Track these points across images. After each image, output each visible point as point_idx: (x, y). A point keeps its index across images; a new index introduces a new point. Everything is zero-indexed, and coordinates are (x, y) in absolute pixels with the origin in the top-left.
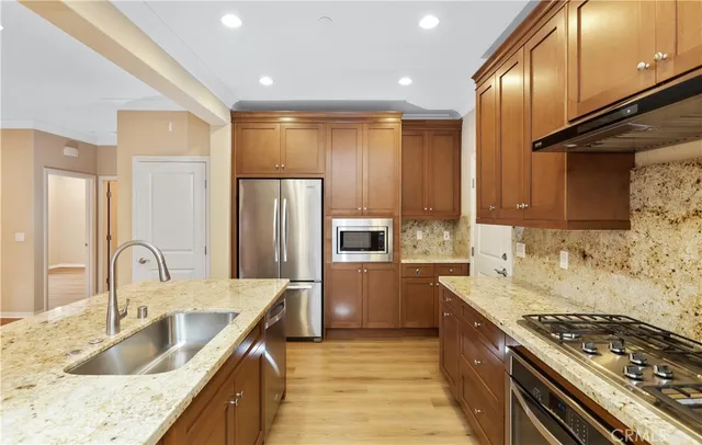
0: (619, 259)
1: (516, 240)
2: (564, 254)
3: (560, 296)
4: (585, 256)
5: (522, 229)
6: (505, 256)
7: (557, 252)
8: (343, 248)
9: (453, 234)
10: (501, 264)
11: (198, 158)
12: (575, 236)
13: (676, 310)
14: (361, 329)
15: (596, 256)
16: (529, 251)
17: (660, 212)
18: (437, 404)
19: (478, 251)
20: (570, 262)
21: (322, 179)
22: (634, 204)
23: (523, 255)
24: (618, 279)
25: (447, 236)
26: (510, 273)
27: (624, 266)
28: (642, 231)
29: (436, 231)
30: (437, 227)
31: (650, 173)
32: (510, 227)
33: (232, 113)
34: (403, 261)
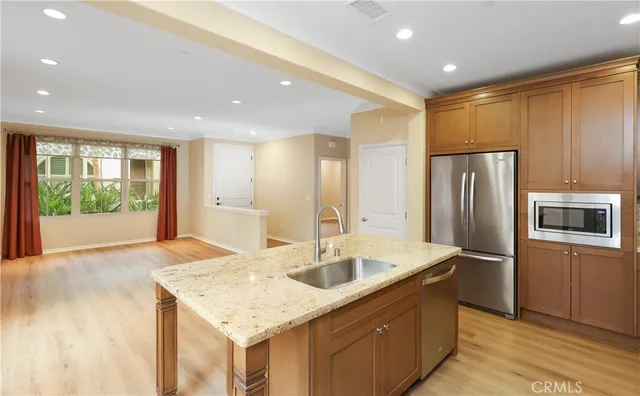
8: (542, 225)
11: (400, 142)
14: (569, 321)
21: (516, 151)
33: (426, 101)
34: (639, 249)
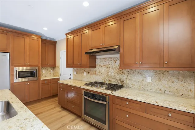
0: (94, 73)
1: (74, 71)
2: (85, 73)
3: (84, 81)
4: (89, 73)
5: (75, 68)
6: (71, 75)
7: (84, 73)
8: (19, 77)
9: (53, 71)
10: (70, 77)
12: (87, 69)
13: (102, 79)
14: (27, 102)
15: (91, 73)
16: (77, 73)
17: (100, 65)
18: (59, 112)
19: (62, 74)
20: (86, 74)
21: (9, 53)
22: (97, 64)
23: (76, 74)
24: (94, 76)
25: (52, 71)
26: (72, 78)
27: (95, 74)
28: (98, 68)
29: (49, 70)
30: (49, 69)
31: (99, 59)
32: (72, 68)
34: (42, 79)
